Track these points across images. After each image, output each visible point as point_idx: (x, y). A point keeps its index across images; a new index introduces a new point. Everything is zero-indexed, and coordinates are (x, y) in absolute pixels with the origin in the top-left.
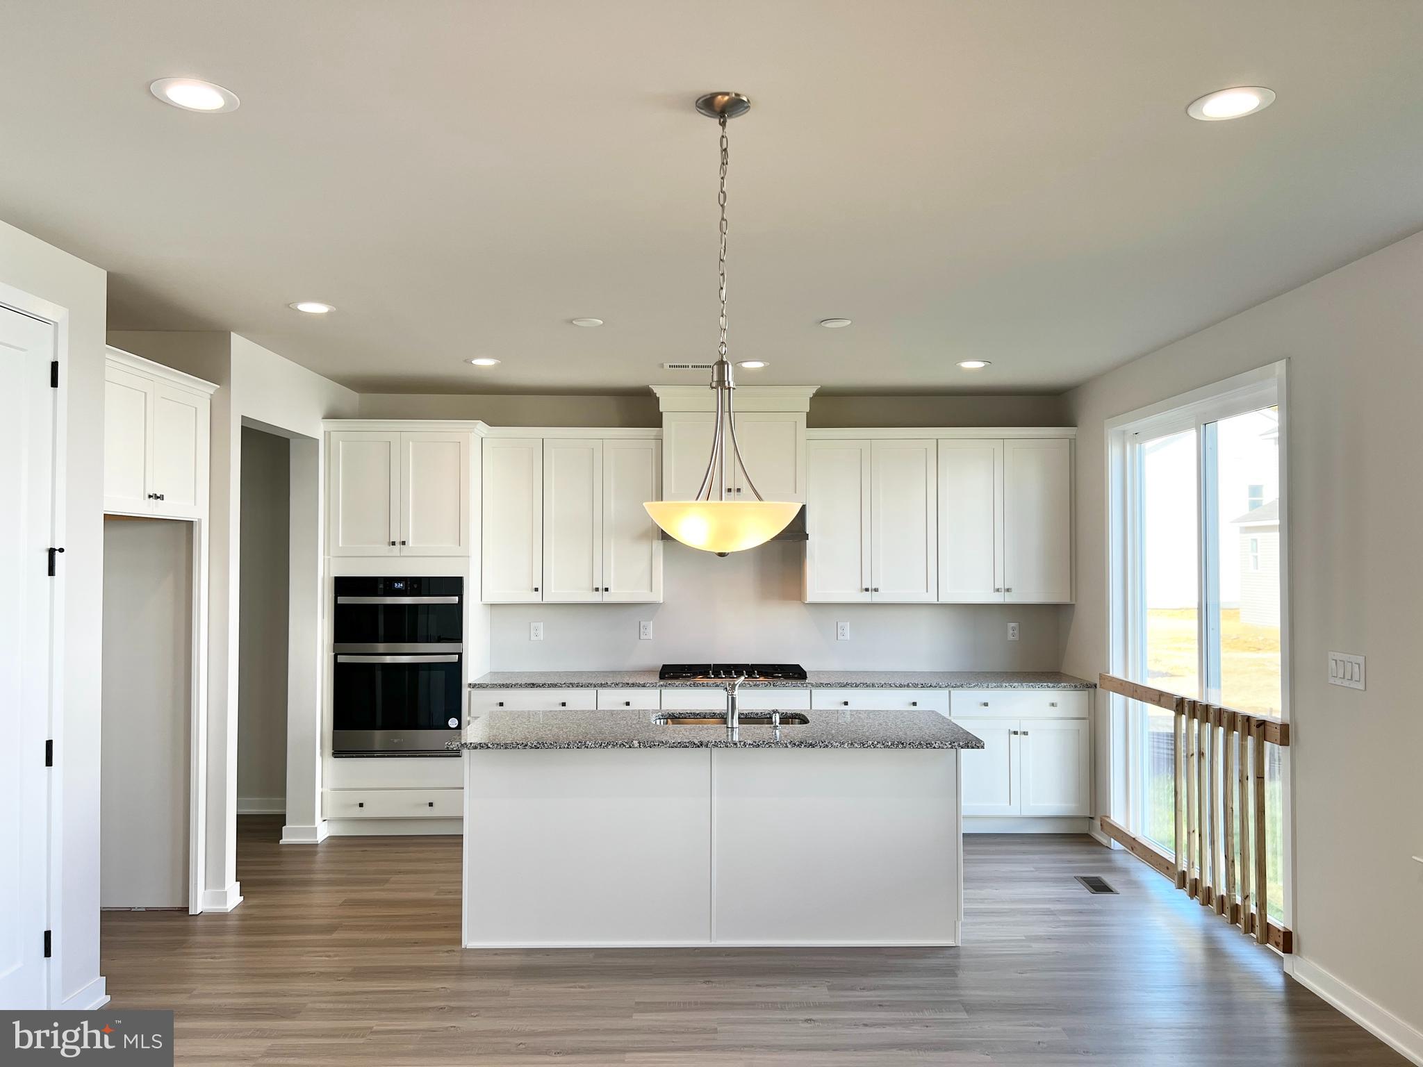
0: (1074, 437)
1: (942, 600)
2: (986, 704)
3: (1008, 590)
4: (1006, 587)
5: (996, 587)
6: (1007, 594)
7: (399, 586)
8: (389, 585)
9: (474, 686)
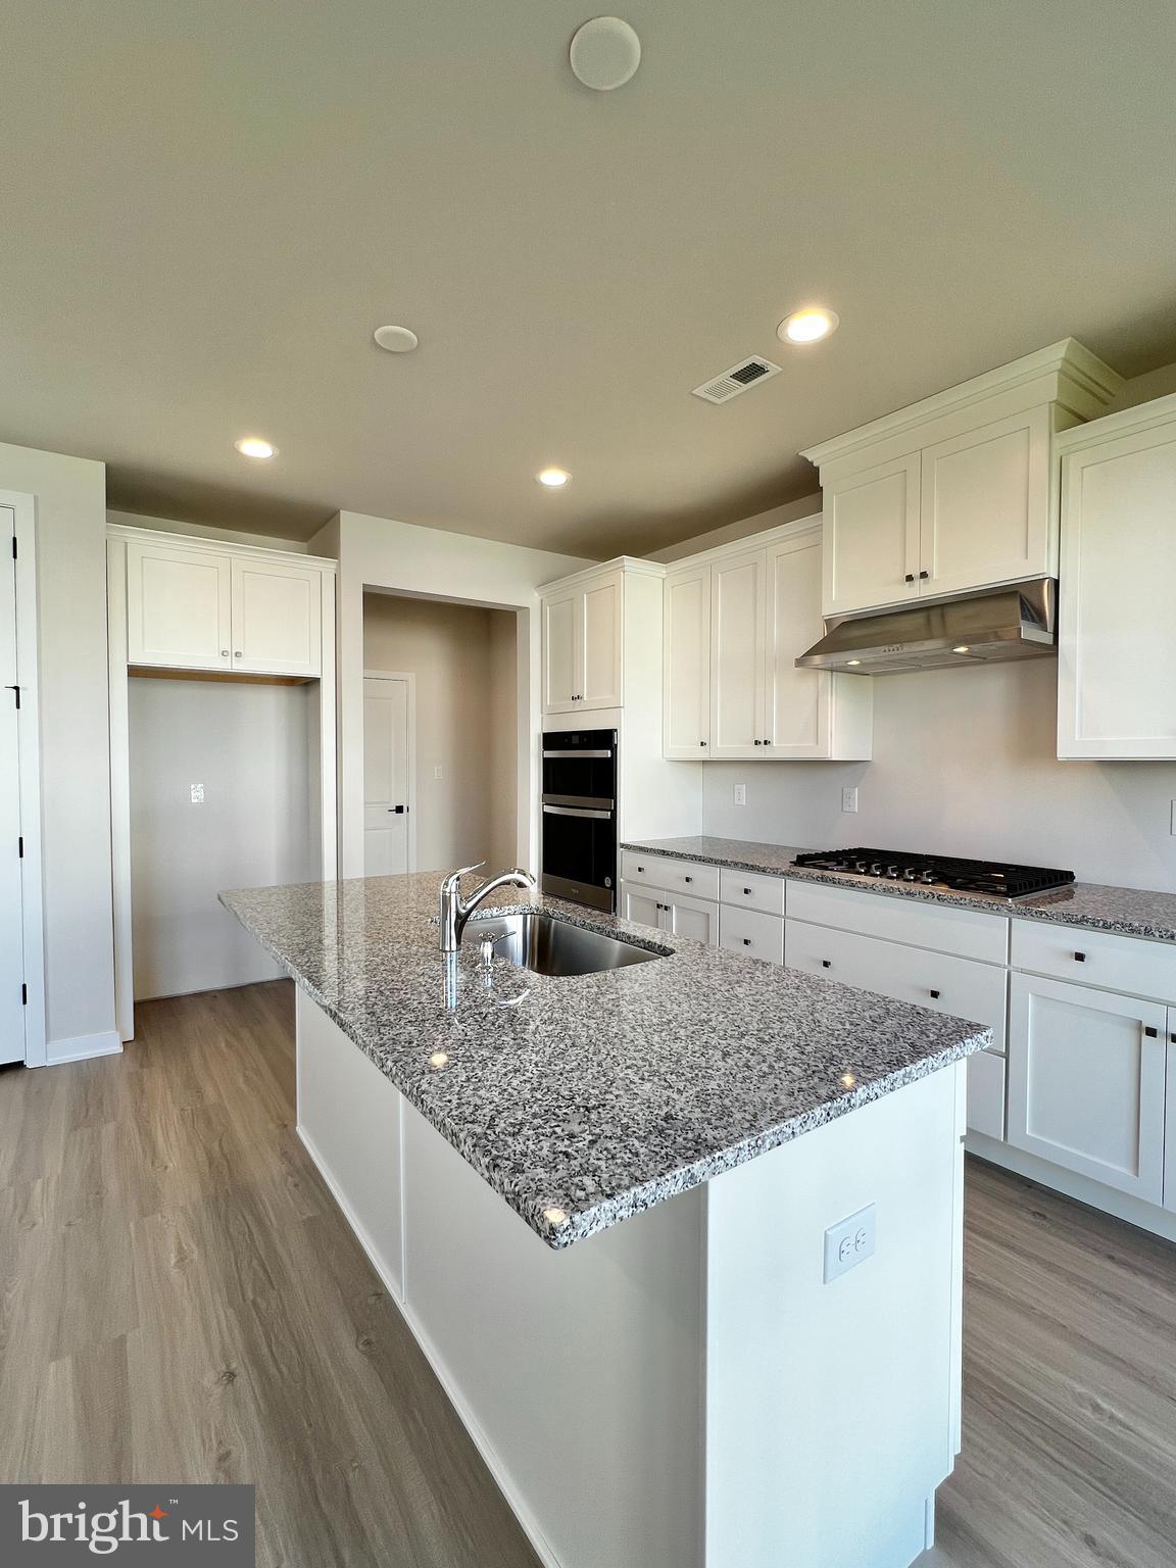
7: (575, 740)
8: (570, 740)
9: (622, 846)
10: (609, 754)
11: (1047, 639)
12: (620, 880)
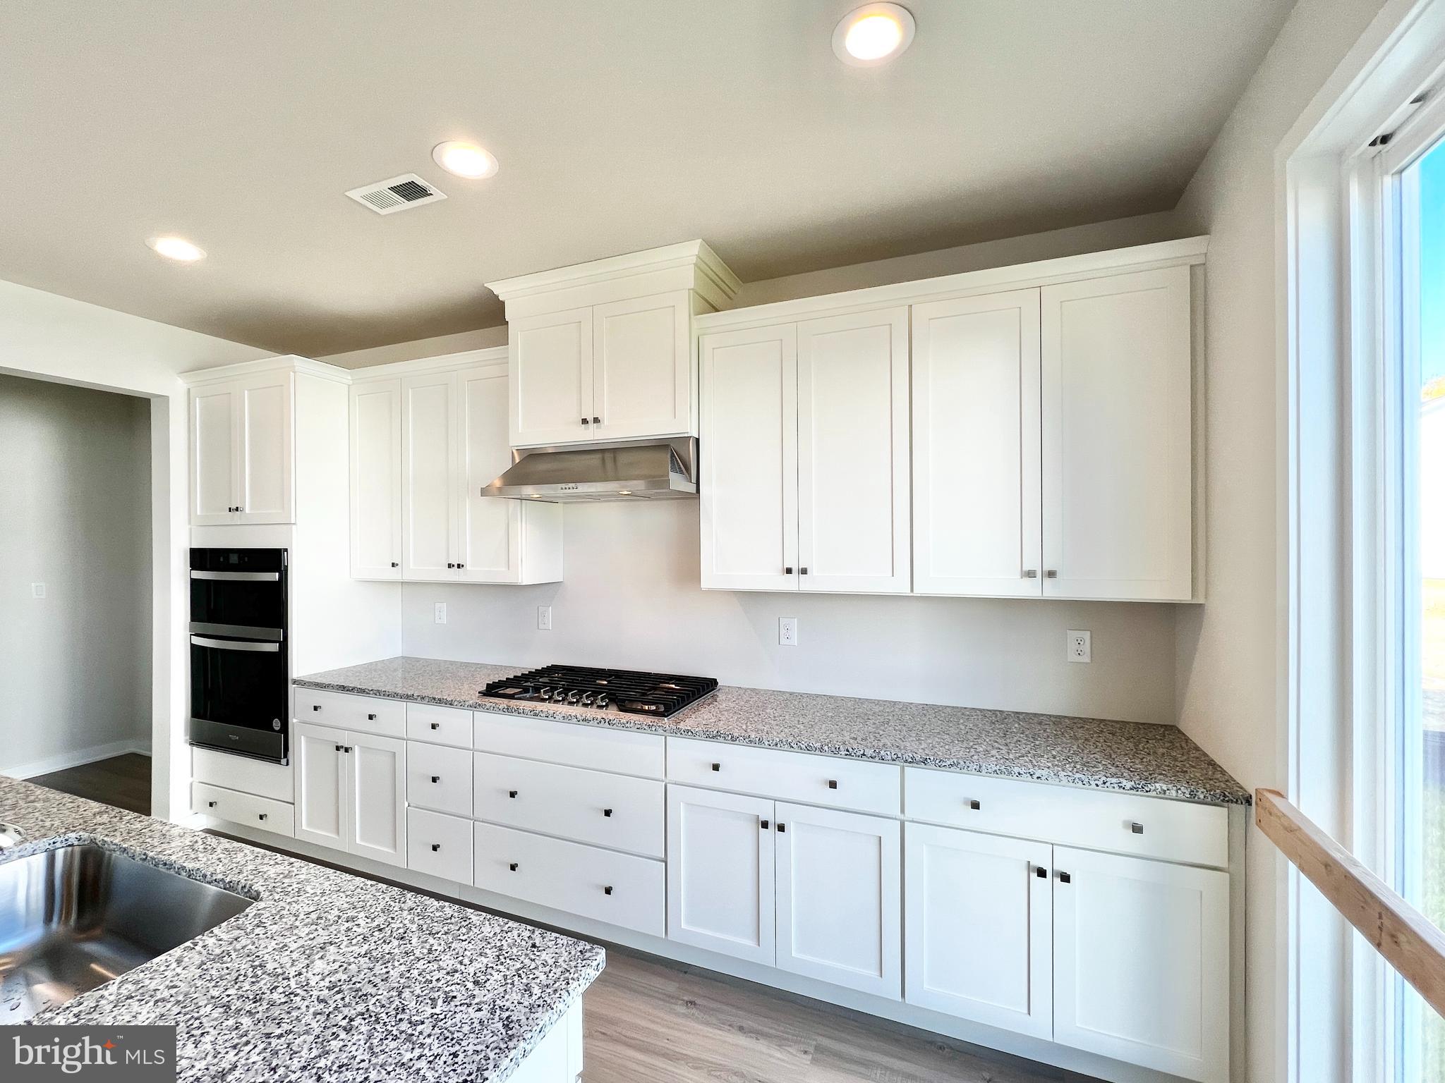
0: (1201, 260)
1: (918, 591)
2: (976, 806)
3: (1051, 574)
4: (1046, 568)
5: (1026, 568)
6: (1047, 581)
7: (234, 559)
8: (227, 558)
9: (295, 682)
10: (275, 576)
11: (691, 488)
12: (293, 721)
